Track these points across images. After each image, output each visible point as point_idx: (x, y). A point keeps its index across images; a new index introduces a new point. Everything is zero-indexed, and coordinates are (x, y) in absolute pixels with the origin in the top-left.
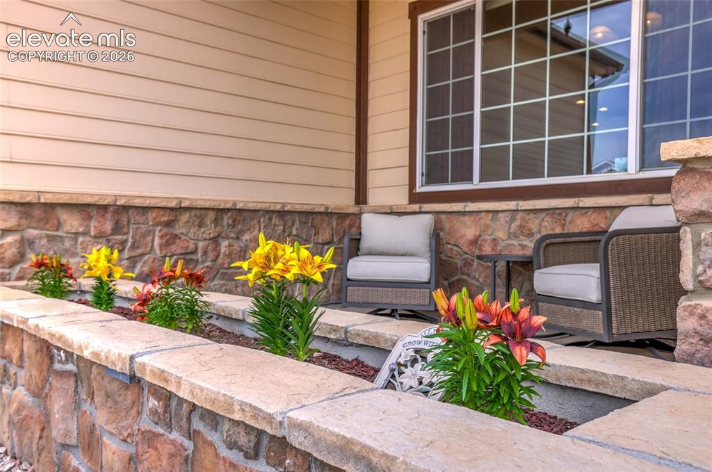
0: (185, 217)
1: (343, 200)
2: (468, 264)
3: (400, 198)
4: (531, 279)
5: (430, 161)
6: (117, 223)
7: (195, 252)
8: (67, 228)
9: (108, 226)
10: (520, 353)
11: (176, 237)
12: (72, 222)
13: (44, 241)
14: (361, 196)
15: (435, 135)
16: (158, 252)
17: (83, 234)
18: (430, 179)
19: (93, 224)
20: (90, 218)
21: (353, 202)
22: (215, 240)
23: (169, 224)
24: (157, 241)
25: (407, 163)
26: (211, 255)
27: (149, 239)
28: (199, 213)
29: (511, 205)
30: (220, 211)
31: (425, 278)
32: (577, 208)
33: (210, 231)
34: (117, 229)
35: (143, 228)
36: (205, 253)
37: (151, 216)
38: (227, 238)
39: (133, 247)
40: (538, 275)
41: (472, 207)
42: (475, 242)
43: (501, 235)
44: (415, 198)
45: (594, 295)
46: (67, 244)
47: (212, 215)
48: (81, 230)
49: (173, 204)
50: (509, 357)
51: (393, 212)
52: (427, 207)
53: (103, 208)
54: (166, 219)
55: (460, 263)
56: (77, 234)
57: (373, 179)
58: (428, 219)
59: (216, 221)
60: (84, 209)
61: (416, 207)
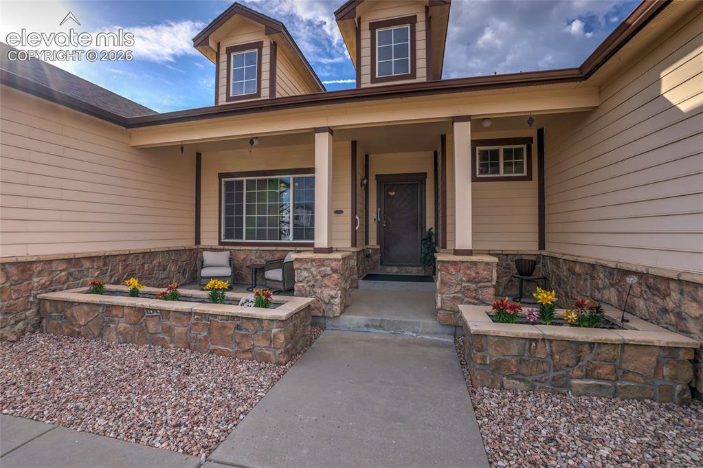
0: (131, 257)
1: (190, 243)
2: (242, 267)
3: (215, 243)
4: (264, 274)
5: (226, 231)
6: (105, 262)
7: (135, 270)
8: (85, 266)
9: (101, 264)
10: (269, 299)
11: (128, 265)
12: (87, 264)
13: (77, 273)
14: (198, 241)
15: (229, 222)
16: (121, 271)
17: (91, 268)
18: (226, 237)
19: (95, 264)
20: (94, 261)
21: (194, 244)
22: (143, 265)
23: (124, 261)
24: (120, 268)
25: (218, 230)
26: (141, 271)
27: (117, 267)
28: (136, 255)
29: (256, 248)
30: (144, 253)
31: (229, 274)
32: (276, 250)
33: (141, 261)
34: (105, 265)
35: (115, 263)
36: (139, 270)
37: (118, 258)
38: (147, 263)
39: (111, 271)
40: (266, 273)
41: (243, 248)
42: (244, 260)
43: (253, 258)
44: (221, 243)
45: (281, 279)
46: (85, 273)
47: (141, 255)
48: (91, 266)
49: (127, 253)
50: (267, 300)
51: (212, 250)
52: (226, 247)
53: (99, 257)
54: (124, 259)
55: (239, 267)
56: (89, 268)
57: (203, 235)
58: (228, 253)
59: (143, 257)
60: (91, 258)
61: (222, 247)
